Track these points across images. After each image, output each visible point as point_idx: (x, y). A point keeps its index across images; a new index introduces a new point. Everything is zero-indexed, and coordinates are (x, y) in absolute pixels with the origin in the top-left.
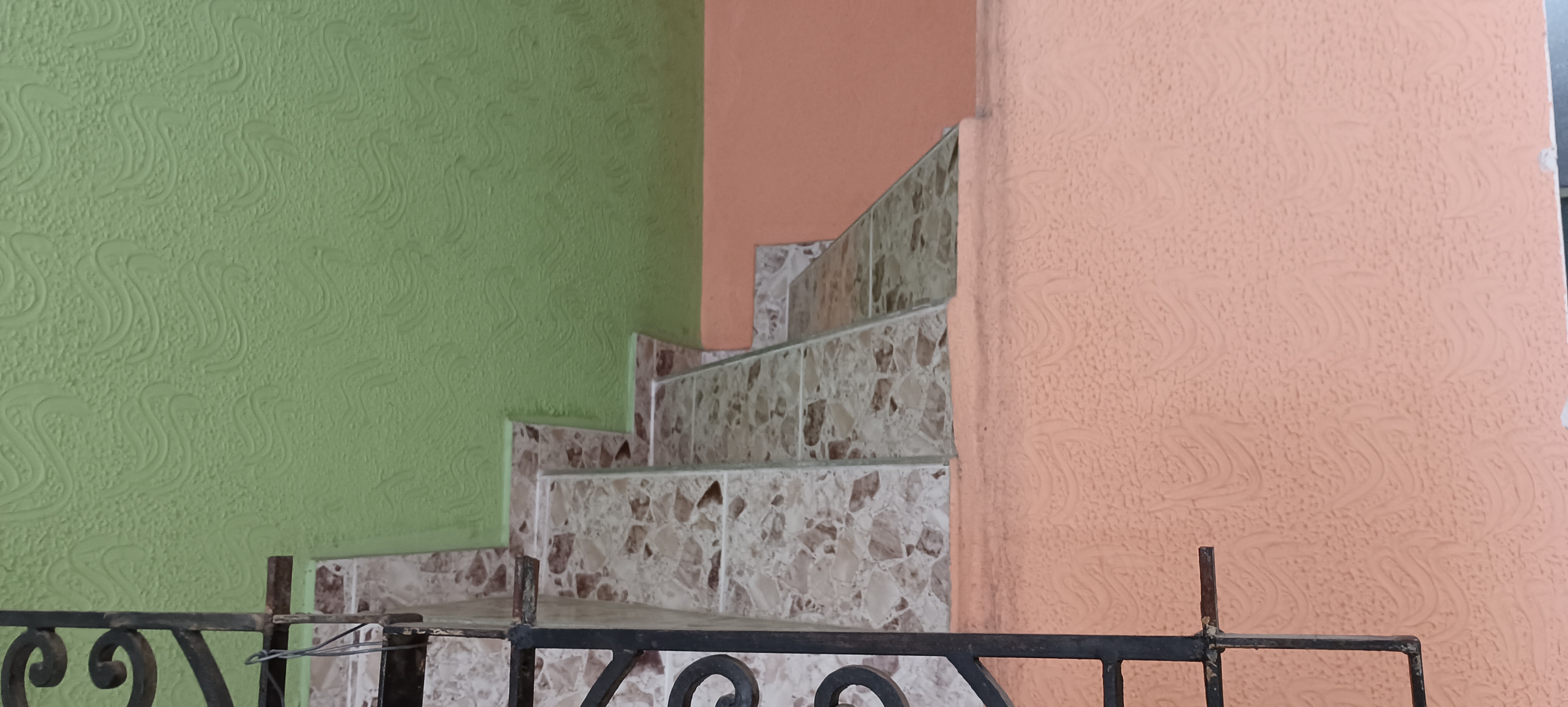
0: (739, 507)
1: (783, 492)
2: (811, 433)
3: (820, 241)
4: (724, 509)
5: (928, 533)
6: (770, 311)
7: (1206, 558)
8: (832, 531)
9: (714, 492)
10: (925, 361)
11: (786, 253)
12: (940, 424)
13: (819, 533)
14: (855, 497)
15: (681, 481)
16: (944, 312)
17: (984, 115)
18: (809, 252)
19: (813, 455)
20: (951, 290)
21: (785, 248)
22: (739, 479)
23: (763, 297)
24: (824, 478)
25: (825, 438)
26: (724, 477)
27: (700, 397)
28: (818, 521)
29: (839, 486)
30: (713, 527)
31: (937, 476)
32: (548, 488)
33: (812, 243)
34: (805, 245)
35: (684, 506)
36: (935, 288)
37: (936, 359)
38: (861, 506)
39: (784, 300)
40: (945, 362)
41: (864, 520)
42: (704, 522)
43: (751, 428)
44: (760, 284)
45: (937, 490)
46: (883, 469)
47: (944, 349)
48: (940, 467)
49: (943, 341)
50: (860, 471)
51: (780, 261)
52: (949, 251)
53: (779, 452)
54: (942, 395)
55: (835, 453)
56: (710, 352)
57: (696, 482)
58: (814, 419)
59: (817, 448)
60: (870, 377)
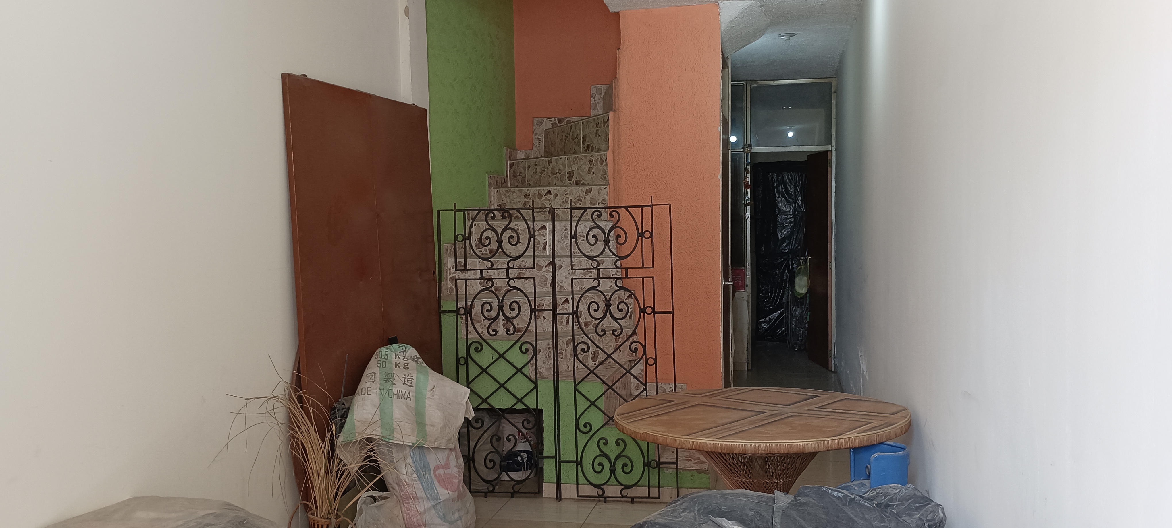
0: (556, 195)
1: (568, 192)
2: (570, 179)
3: (554, 117)
4: (552, 197)
5: (603, 200)
6: (539, 138)
7: (651, 197)
8: (581, 201)
9: (549, 192)
10: (601, 164)
11: (543, 120)
12: (605, 178)
13: (577, 201)
14: (586, 194)
15: (539, 190)
16: (606, 154)
17: (615, 111)
18: (551, 121)
19: (571, 183)
20: (608, 149)
21: (543, 119)
22: (556, 189)
23: (536, 134)
24: (578, 189)
25: (574, 180)
26: (552, 189)
27: (529, 167)
28: (577, 198)
29: (582, 191)
30: (549, 200)
31: (605, 188)
32: (496, 192)
33: (551, 118)
34: (549, 118)
35: (540, 196)
36: (603, 147)
37: (604, 164)
38: (587, 196)
39: (543, 135)
40: (606, 164)
41: (588, 198)
42: (546, 199)
43: (549, 176)
44: (535, 130)
45: (605, 191)
46: (593, 187)
48: (606, 186)
49: (606, 160)
50: (587, 188)
51: (542, 123)
52: (606, 140)
53: (560, 183)
54: (606, 171)
55: (577, 183)
56: (519, 150)
57: (544, 190)
58: (571, 175)
59: (572, 182)
60: (587, 166)
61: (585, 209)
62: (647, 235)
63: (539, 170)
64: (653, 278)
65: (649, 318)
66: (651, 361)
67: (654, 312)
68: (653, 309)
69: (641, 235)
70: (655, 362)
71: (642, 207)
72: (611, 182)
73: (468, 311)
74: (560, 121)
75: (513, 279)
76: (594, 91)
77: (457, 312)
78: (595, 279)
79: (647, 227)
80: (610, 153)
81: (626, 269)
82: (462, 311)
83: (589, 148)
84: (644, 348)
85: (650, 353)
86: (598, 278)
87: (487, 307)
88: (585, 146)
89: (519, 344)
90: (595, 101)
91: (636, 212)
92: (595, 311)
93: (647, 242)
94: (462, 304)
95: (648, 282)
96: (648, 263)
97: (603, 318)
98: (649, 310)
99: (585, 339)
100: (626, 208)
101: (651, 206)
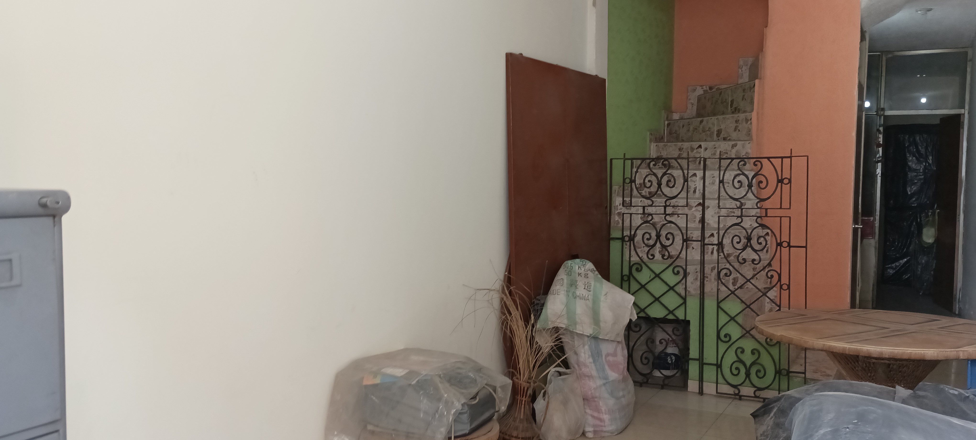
0: (706, 149)
1: (716, 146)
2: (718, 135)
3: (706, 85)
4: (702, 150)
5: (747, 153)
6: (691, 103)
7: (791, 150)
8: (727, 153)
9: (700, 146)
10: (747, 123)
11: (696, 88)
12: (749, 134)
13: (724, 154)
14: (732, 147)
15: (691, 144)
16: (751, 114)
17: (760, 79)
18: (703, 88)
19: (718, 139)
20: (752, 110)
21: (696, 87)
22: (706, 144)
23: (690, 99)
24: (725, 144)
25: (722, 136)
26: (703, 144)
27: (683, 126)
28: (724, 152)
29: (729, 145)
30: (700, 152)
31: (749, 143)
32: (655, 146)
33: (704, 86)
34: (702, 86)
35: (692, 149)
36: (748, 109)
37: (749, 123)
38: (733, 149)
39: (695, 100)
40: (751, 123)
41: (734, 151)
42: (698, 151)
43: (701, 133)
44: (689, 96)
45: (749, 146)
46: (738, 142)
47: (751, 121)
49: (751, 119)
50: (733, 143)
51: (695, 90)
52: (752, 102)
53: (709, 139)
54: (750, 129)
55: (725, 139)
56: (675, 113)
57: (695, 145)
58: (719, 132)
59: (720, 138)
60: (734, 125)
61: (732, 159)
62: (786, 181)
63: (691, 129)
64: (790, 217)
65: (785, 251)
66: (785, 287)
67: (789, 246)
68: (789, 243)
69: (780, 181)
70: (789, 288)
71: (782, 158)
72: (754, 137)
73: (632, 238)
74: (711, 88)
75: (669, 215)
76: (741, 63)
77: (622, 239)
78: (738, 217)
79: (786, 175)
80: (754, 115)
81: (766, 209)
82: (627, 239)
83: (736, 110)
84: (780, 275)
85: (784, 280)
86: (741, 216)
87: (647, 236)
88: (732, 108)
89: (671, 268)
90: (742, 71)
91: (777, 162)
92: (738, 243)
93: (786, 188)
94: (627, 233)
95: (785, 221)
96: (786, 205)
97: (744, 249)
98: (785, 244)
99: (728, 266)
100: (768, 158)
101: (790, 157)
